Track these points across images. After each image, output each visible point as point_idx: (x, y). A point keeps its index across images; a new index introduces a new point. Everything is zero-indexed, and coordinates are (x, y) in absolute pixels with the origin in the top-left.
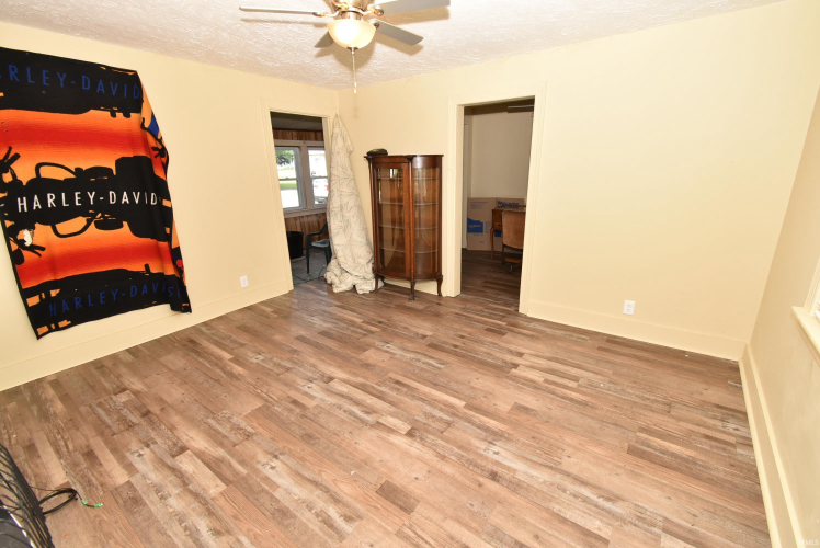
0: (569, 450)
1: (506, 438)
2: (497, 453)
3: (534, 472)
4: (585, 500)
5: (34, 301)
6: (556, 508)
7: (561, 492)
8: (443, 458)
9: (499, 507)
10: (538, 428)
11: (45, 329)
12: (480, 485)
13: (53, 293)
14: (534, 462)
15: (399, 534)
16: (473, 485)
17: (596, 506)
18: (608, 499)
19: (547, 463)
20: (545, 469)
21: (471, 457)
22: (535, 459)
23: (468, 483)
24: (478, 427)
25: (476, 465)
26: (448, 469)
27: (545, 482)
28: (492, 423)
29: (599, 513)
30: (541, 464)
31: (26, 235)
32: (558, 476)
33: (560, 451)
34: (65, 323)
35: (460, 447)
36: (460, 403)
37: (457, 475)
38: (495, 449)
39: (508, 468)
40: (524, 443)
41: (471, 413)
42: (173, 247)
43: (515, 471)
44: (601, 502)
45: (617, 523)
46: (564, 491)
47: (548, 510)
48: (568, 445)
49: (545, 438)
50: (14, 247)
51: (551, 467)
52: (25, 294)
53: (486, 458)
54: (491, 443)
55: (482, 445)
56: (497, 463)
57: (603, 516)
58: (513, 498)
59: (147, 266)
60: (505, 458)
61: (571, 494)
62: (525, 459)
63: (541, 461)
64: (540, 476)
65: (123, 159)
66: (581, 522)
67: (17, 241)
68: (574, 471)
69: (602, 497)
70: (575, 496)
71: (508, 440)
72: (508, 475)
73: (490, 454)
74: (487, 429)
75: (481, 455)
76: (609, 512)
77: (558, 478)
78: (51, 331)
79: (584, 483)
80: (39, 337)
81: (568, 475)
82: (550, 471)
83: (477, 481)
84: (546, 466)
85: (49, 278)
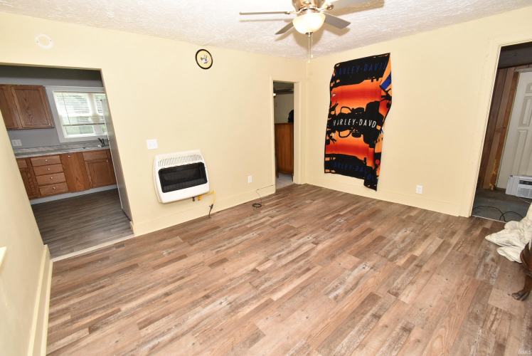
0: (198, 348)
1: (229, 313)
2: (221, 303)
3: (197, 316)
4: (163, 334)
5: (328, 159)
6: (171, 316)
7: (176, 323)
8: (231, 280)
9: (190, 293)
10: (229, 338)
11: (328, 171)
12: (205, 290)
13: (334, 158)
14: (203, 320)
15: (203, 262)
16: (207, 287)
17: (156, 337)
18: (154, 347)
19: (198, 327)
20: (195, 323)
21: (224, 291)
22: (205, 322)
23: (210, 286)
24: (246, 301)
25: (218, 291)
26: (222, 281)
27: (187, 319)
28: (247, 310)
29: (153, 335)
30: (199, 323)
31: (333, 135)
32: (186, 328)
33: (201, 341)
34: (333, 171)
35: (234, 288)
36: (275, 297)
37: (217, 283)
38: (224, 304)
39: (207, 305)
40: (220, 321)
41: (263, 301)
42: (376, 151)
43: (204, 307)
44: (156, 342)
45: (141, 341)
46: (176, 326)
47: (173, 312)
48: (202, 351)
49: (218, 337)
50: (328, 138)
51: (193, 327)
52: (326, 156)
53: (220, 297)
54: (230, 303)
55: (231, 298)
56: (213, 301)
57: (150, 337)
58: (190, 300)
59: (365, 159)
60: (215, 306)
61: (172, 328)
62: (208, 316)
63: (201, 324)
64: (192, 318)
65: (371, 103)
66: (157, 323)
67: (329, 136)
68: (183, 340)
69: (157, 345)
70: (169, 329)
71: (228, 313)
72: (203, 303)
73: (222, 300)
74: (242, 305)
75: (224, 296)
76: (149, 341)
77: (185, 327)
78: (330, 172)
79: (172, 340)
80: (325, 172)
81: (183, 335)
82: (192, 326)
83: (208, 289)
84: (196, 325)
85: (334, 152)
